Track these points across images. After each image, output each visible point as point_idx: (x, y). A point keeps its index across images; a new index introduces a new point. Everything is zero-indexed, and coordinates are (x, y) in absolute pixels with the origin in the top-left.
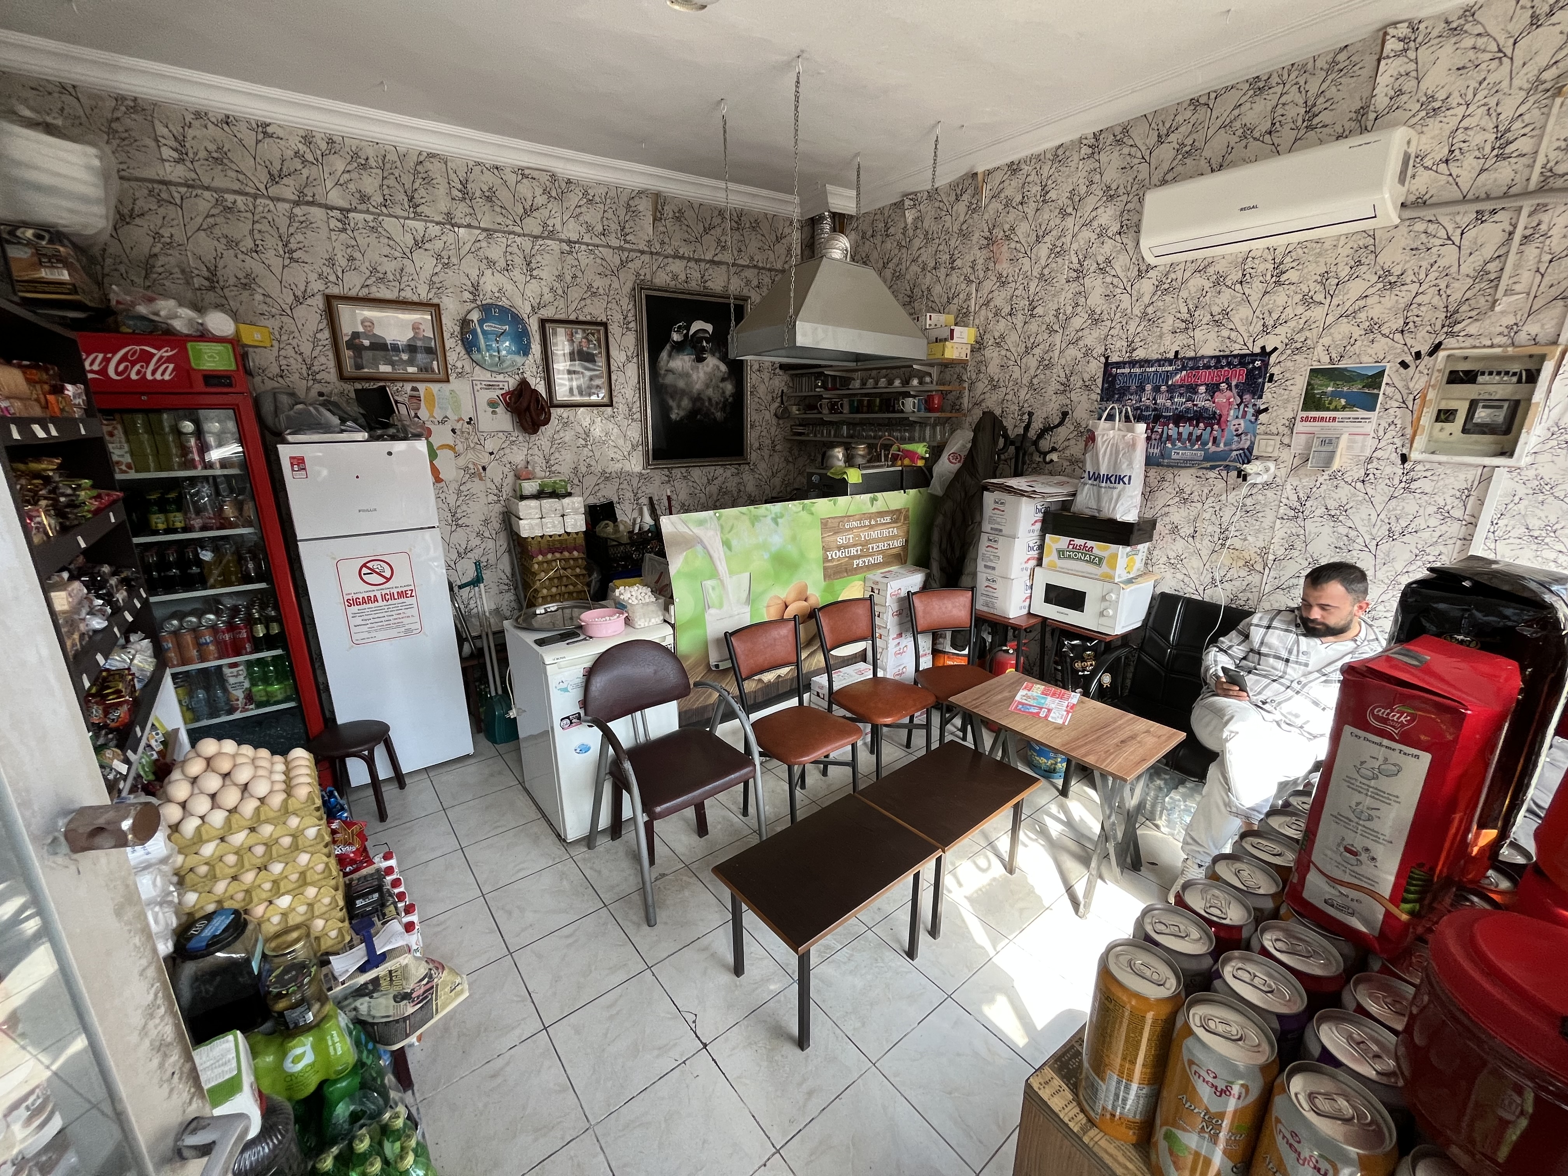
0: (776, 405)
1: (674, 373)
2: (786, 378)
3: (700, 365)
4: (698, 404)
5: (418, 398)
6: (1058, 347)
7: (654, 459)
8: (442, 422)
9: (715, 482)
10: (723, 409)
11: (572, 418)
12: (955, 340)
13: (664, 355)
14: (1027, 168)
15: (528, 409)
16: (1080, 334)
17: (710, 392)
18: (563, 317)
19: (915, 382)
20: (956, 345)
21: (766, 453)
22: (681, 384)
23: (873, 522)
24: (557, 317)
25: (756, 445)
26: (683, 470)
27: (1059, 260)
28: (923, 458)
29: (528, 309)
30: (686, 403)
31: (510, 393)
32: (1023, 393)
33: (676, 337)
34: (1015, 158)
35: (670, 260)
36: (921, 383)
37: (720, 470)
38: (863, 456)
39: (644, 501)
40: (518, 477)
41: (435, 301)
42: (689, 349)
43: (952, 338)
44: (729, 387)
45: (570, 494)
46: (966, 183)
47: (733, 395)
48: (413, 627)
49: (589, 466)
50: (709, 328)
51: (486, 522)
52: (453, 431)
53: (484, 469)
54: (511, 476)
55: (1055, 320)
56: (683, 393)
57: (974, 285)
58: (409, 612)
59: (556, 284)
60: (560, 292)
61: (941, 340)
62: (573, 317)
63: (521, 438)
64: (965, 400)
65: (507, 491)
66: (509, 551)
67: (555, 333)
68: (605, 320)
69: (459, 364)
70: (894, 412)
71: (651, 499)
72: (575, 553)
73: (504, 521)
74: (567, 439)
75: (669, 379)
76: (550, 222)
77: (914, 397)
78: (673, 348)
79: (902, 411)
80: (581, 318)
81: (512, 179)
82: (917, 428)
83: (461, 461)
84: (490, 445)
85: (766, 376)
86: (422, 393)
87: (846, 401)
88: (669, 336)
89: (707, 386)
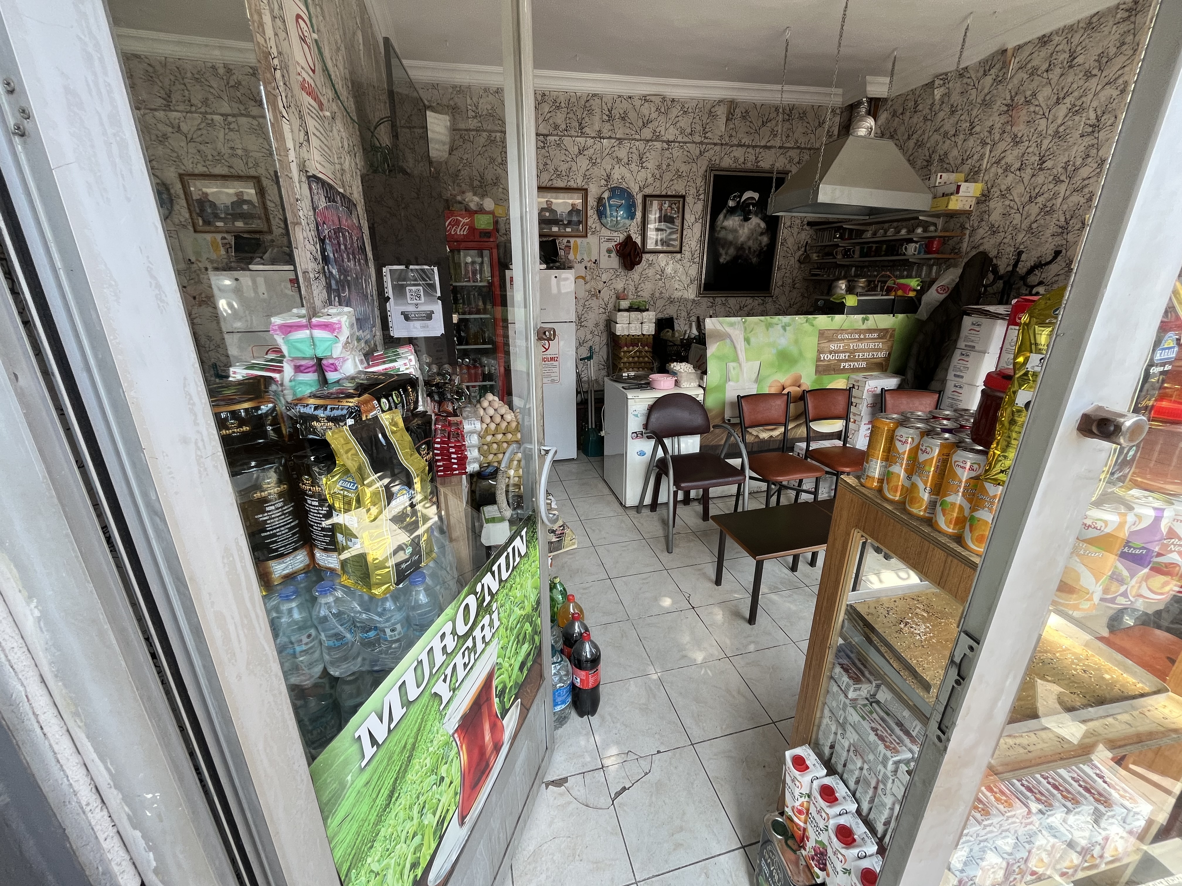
0: (800, 253)
1: (726, 230)
2: (811, 232)
3: (746, 224)
4: (741, 252)
5: (569, 247)
6: (1062, 195)
7: (704, 290)
8: (581, 262)
9: (745, 309)
10: (759, 256)
11: (654, 261)
12: (961, 194)
13: (721, 216)
14: (1057, 38)
15: (629, 254)
16: (1086, 182)
17: (750, 243)
18: (658, 193)
19: (919, 230)
20: (961, 198)
21: (787, 289)
22: (730, 237)
23: (862, 336)
24: (654, 193)
25: (780, 283)
26: (723, 299)
27: (1077, 118)
28: (914, 290)
29: (637, 189)
30: (732, 251)
31: (620, 244)
32: (1020, 237)
33: (731, 203)
34: (1047, 31)
35: (735, 148)
36: (925, 230)
37: (749, 301)
38: (863, 288)
39: (694, 318)
40: (618, 298)
41: (586, 187)
42: (739, 212)
43: (958, 192)
44: (765, 240)
45: (647, 310)
46: (996, 59)
47: (767, 245)
48: (555, 378)
49: (661, 293)
50: (756, 196)
51: (597, 325)
52: (586, 268)
53: (600, 292)
54: (614, 296)
55: (1063, 171)
56: (731, 243)
57: (989, 147)
58: (554, 370)
59: (656, 172)
60: (658, 176)
61: (947, 195)
62: (664, 193)
63: (623, 273)
64: (965, 245)
65: (610, 306)
66: (607, 345)
67: (651, 204)
68: (684, 194)
69: (594, 226)
70: (897, 255)
71: (698, 318)
72: (646, 348)
73: (607, 325)
74: (649, 275)
75: (722, 234)
76: (658, 130)
77: (916, 242)
78: (728, 211)
79: (904, 254)
80: (669, 193)
81: (638, 103)
82: (915, 268)
83: (588, 286)
84: (604, 277)
85: (795, 230)
86: (572, 245)
87: (858, 248)
88: (726, 203)
89: (749, 238)
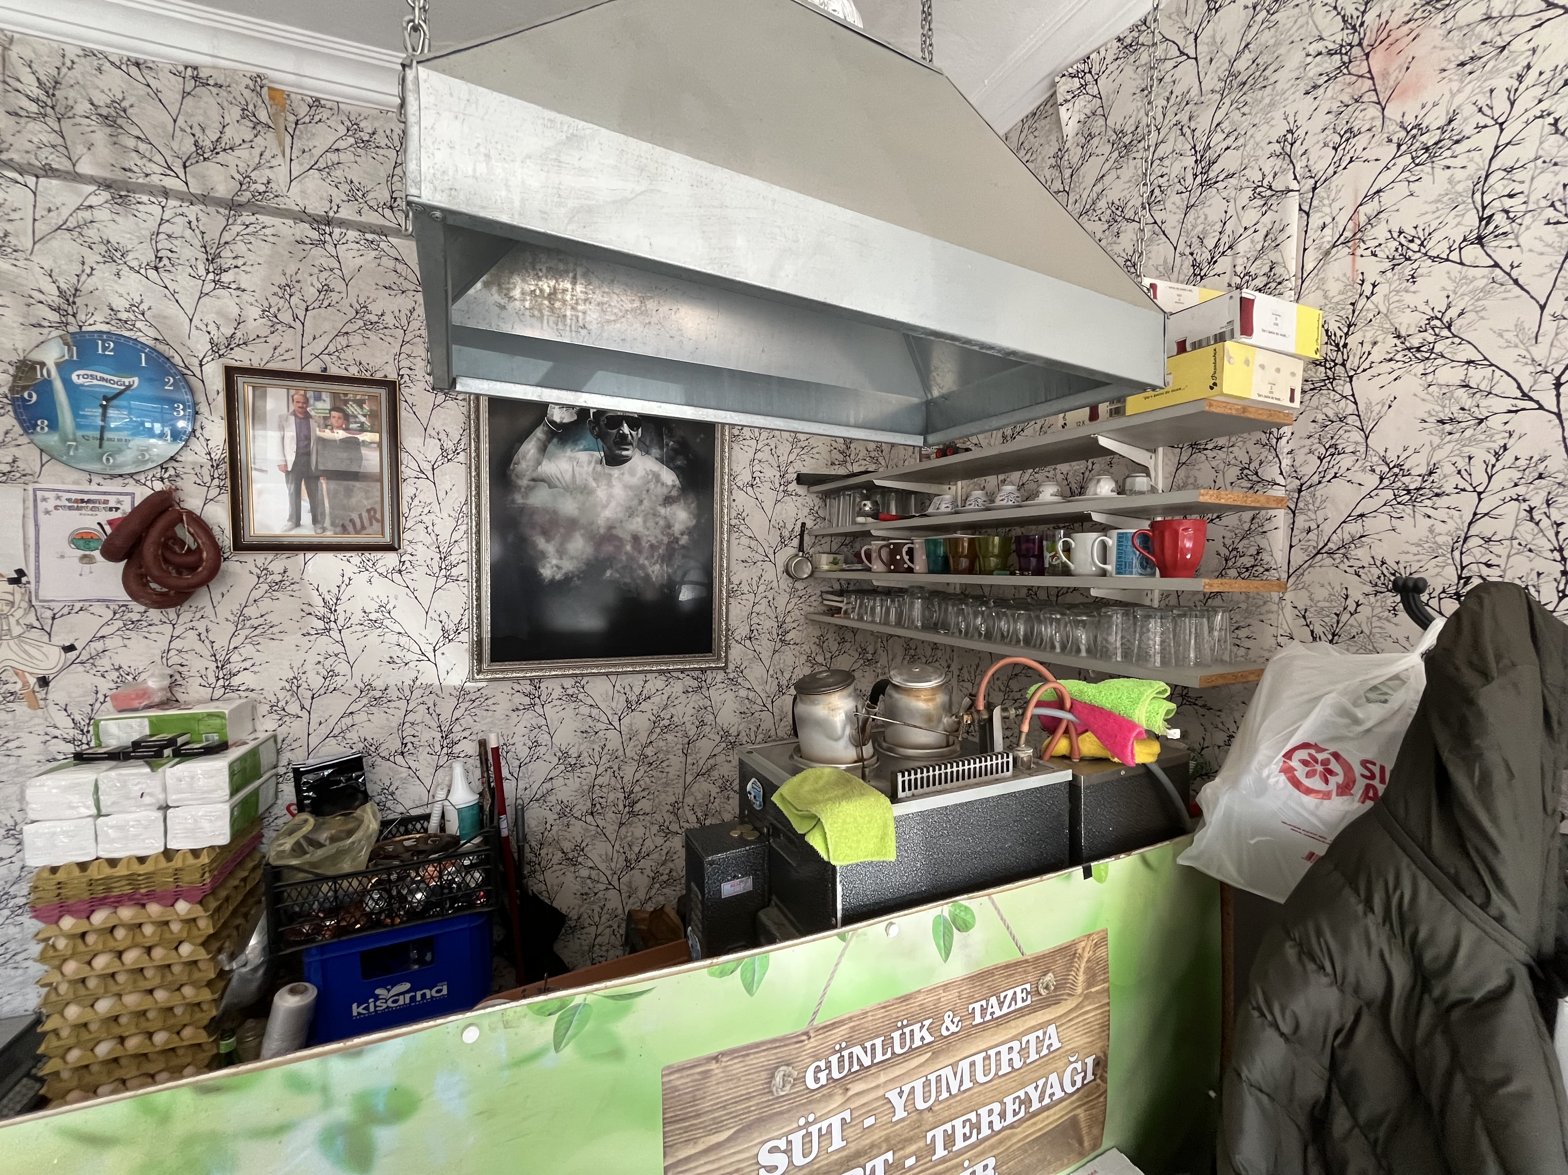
0: (790, 551)
1: (551, 486)
2: (809, 500)
3: (615, 471)
4: (608, 549)
7: (494, 659)
9: (644, 706)
10: (667, 556)
11: (293, 574)
12: (1258, 337)
13: (529, 448)
17: (636, 524)
18: (293, 366)
20: (1261, 357)
21: (765, 646)
22: (569, 507)
23: (950, 1026)
24: (272, 366)
25: (743, 631)
26: (568, 683)
28: (1152, 735)
29: (202, 346)
30: (580, 546)
33: (558, 414)
36: (1121, 490)
37: (656, 683)
38: (929, 720)
42: (589, 439)
43: (1247, 329)
44: (681, 516)
47: (689, 531)
49: (332, 674)
56: (572, 524)
59: (278, 303)
60: (286, 317)
62: (313, 368)
63: (146, 616)
64: (1278, 540)
67: (261, 396)
68: (393, 376)
70: (1040, 571)
71: (483, 744)
72: (184, 906)
74: (276, 617)
75: (540, 498)
77: (1104, 529)
78: (550, 434)
79: (1066, 571)
80: (334, 370)
84: (67, 631)
85: (767, 495)
87: (919, 544)
88: (543, 412)
89: (631, 513)
